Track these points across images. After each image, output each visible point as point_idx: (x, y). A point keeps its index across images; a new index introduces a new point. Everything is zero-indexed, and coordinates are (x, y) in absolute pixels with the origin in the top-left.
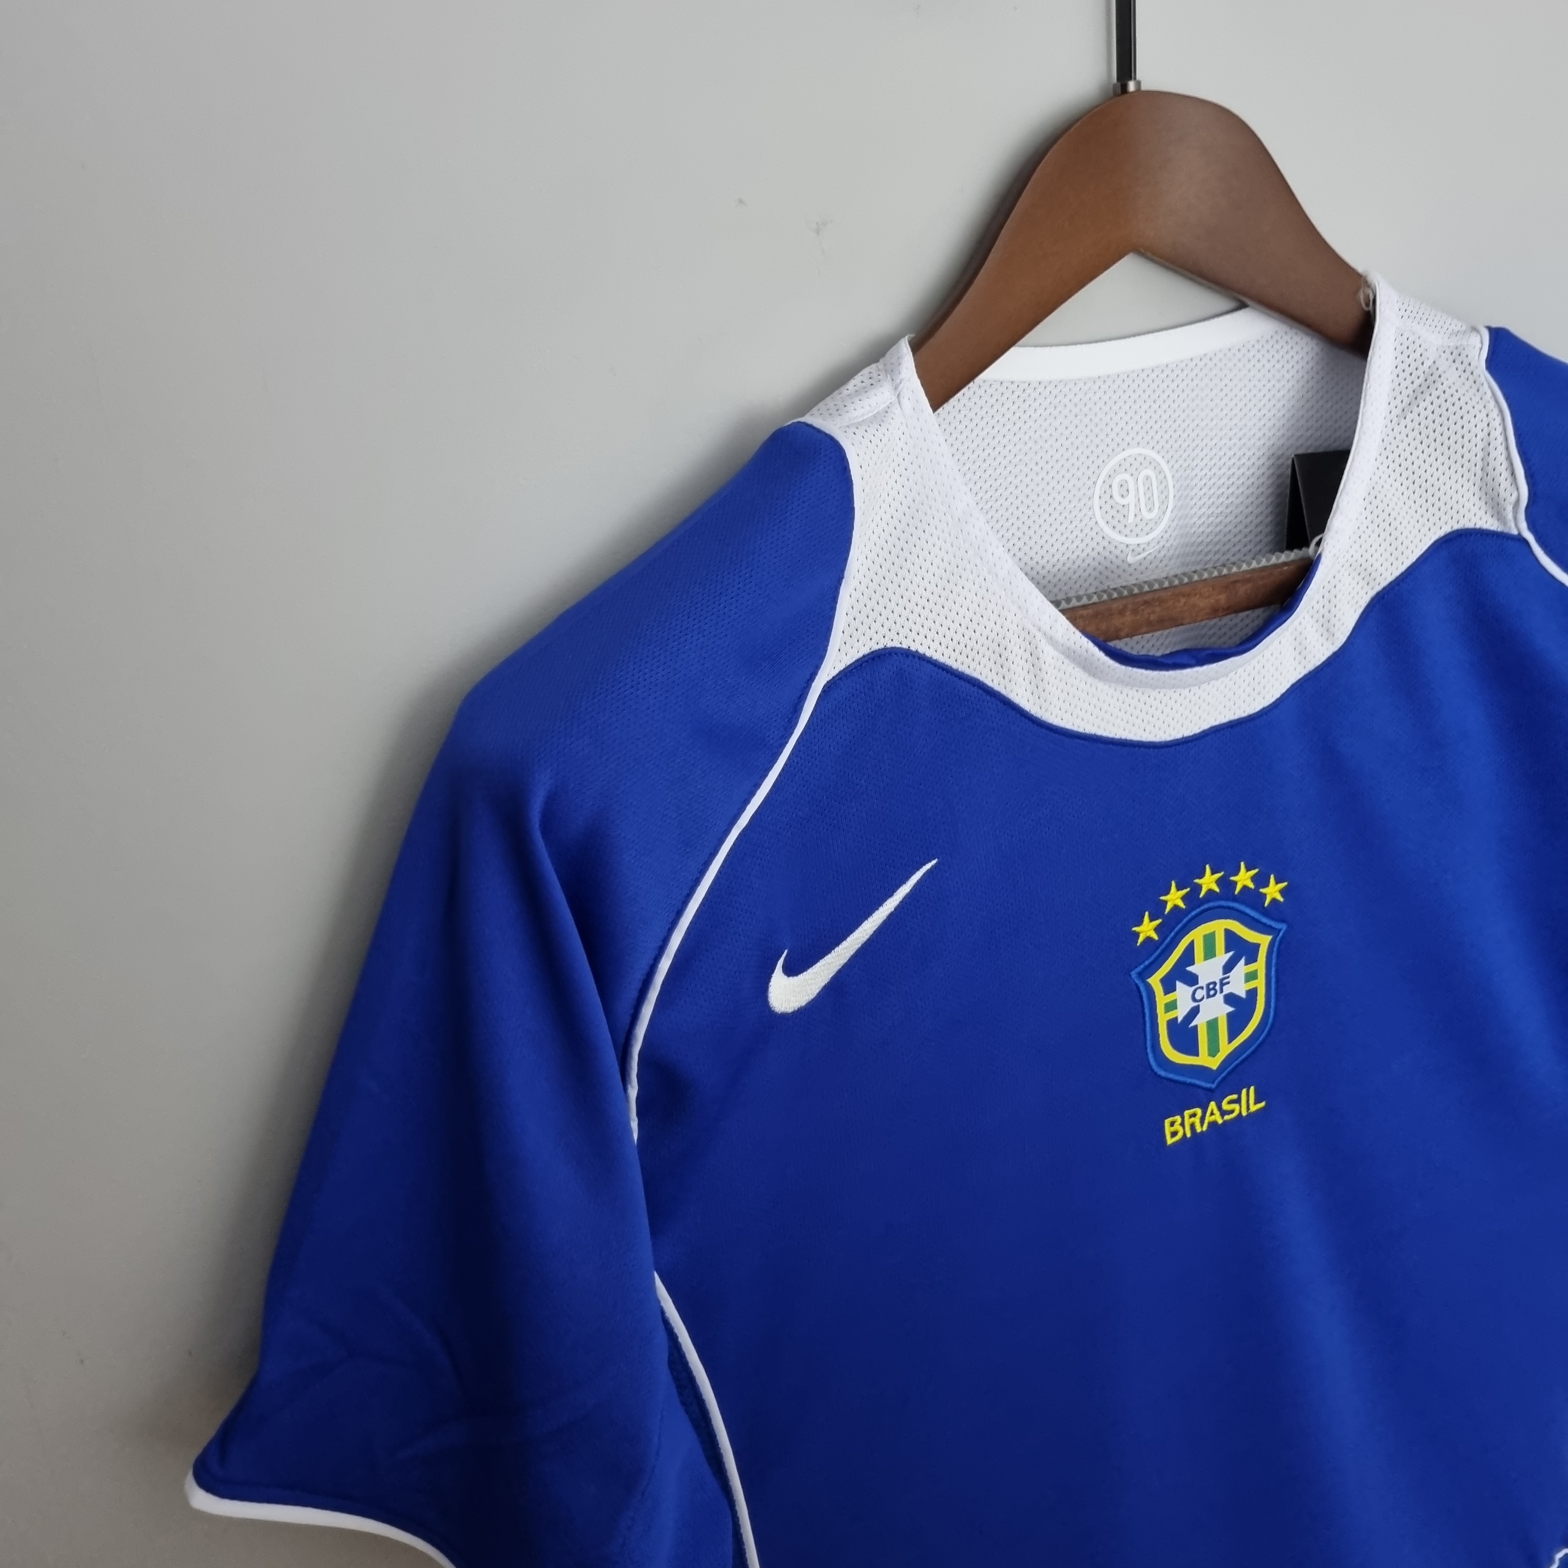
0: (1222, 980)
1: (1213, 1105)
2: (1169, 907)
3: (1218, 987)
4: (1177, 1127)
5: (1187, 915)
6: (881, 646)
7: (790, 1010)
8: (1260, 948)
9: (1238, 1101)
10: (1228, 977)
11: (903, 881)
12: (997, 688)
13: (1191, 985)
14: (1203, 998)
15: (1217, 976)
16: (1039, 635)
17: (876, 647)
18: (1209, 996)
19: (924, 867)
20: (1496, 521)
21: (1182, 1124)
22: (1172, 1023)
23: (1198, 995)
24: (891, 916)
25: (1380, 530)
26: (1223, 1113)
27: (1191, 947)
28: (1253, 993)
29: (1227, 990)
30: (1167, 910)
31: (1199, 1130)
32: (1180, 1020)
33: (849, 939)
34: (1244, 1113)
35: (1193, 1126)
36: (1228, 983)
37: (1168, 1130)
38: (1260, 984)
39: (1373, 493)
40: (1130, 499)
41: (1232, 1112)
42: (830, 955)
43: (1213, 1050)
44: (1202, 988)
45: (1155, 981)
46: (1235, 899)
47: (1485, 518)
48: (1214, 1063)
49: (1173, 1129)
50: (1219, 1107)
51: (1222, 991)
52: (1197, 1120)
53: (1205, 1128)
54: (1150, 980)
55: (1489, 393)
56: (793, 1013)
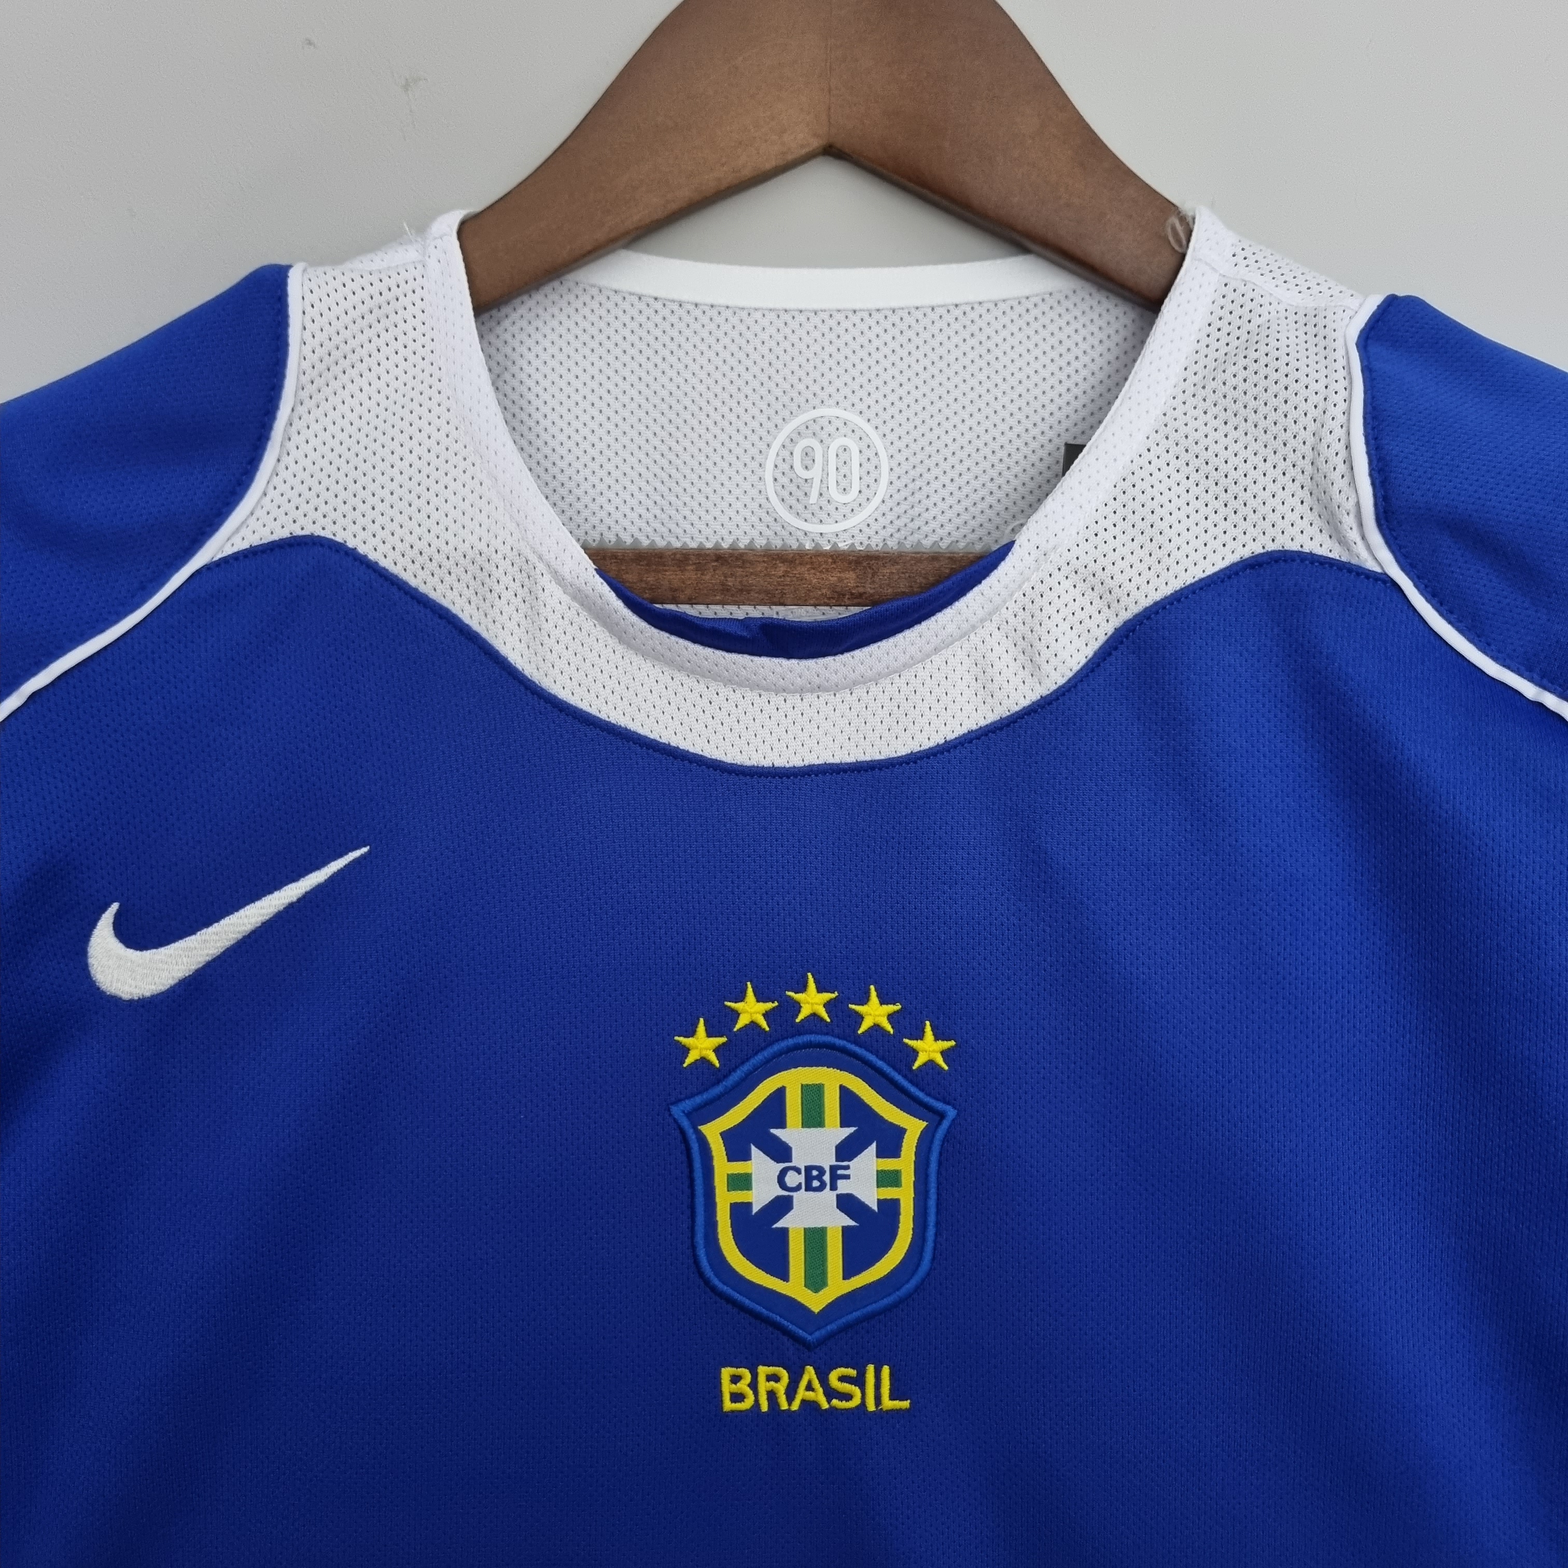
0: (833, 1169)
1: (810, 1373)
2: (742, 1022)
3: (827, 1178)
4: (743, 1386)
5: (771, 1044)
6: (306, 532)
7: (126, 997)
8: (906, 1136)
9: (860, 1381)
10: (847, 1168)
11: (317, 867)
12: (475, 626)
13: (778, 1160)
14: (798, 1188)
15: (828, 1160)
16: (541, 567)
17: (299, 532)
18: (809, 1188)
19: (350, 854)
20: (1337, 544)
21: (754, 1386)
22: (740, 1211)
23: (792, 1179)
24: (291, 907)
25: (1135, 532)
26: (830, 1393)
27: (778, 1097)
28: (890, 1208)
29: (844, 1187)
30: (739, 1025)
31: (784, 1405)
32: (755, 1209)
33: (223, 922)
34: (871, 1407)
35: (772, 1395)
36: (847, 1177)
37: (727, 1388)
38: (905, 1195)
39: (1131, 479)
40: (815, 473)
41: (848, 1397)
42: (193, 937)
43: (816, 1280)
44: (798, 1171)
45: (713, 1131)
46: (857, 1040)
47: (1319, 538)
48: (816, 1302)
49: (734, 1388)
50: (824, 1381)
51: (833, 1187)
52: (781, 1388)
53: (795, 1406)
54: (704, 1129)
55: (1342, 362)
56: (131, 1002)
